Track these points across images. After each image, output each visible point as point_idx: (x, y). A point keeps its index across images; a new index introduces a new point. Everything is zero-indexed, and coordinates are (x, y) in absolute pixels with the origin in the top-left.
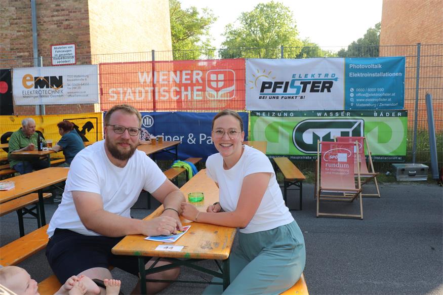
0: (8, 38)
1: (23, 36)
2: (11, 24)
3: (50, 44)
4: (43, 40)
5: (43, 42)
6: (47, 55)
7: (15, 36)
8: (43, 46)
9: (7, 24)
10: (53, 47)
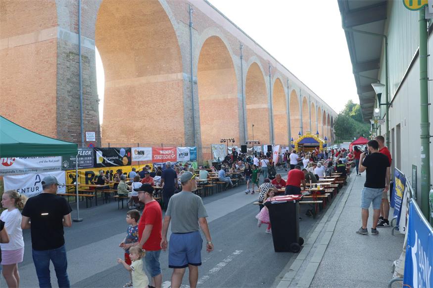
2: (69, 118)
3: (85, 130)
9: (67, 118)
10: (87, 132)
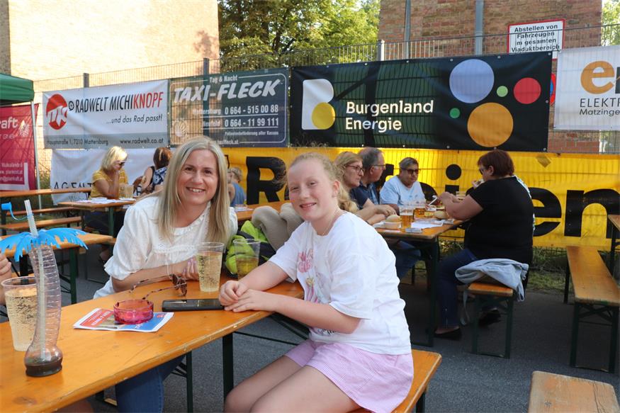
0: (420, 15)
1: (451, 9)
3: (506, 21)
4: (491, 14)
5: (491, 20)
6: (499, 43)
7: (434, 10)
8: (492, 26)
10: (512, 29)
